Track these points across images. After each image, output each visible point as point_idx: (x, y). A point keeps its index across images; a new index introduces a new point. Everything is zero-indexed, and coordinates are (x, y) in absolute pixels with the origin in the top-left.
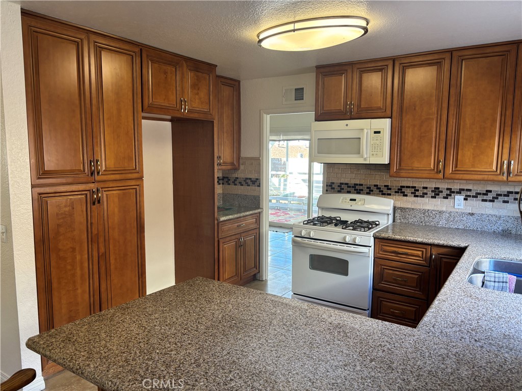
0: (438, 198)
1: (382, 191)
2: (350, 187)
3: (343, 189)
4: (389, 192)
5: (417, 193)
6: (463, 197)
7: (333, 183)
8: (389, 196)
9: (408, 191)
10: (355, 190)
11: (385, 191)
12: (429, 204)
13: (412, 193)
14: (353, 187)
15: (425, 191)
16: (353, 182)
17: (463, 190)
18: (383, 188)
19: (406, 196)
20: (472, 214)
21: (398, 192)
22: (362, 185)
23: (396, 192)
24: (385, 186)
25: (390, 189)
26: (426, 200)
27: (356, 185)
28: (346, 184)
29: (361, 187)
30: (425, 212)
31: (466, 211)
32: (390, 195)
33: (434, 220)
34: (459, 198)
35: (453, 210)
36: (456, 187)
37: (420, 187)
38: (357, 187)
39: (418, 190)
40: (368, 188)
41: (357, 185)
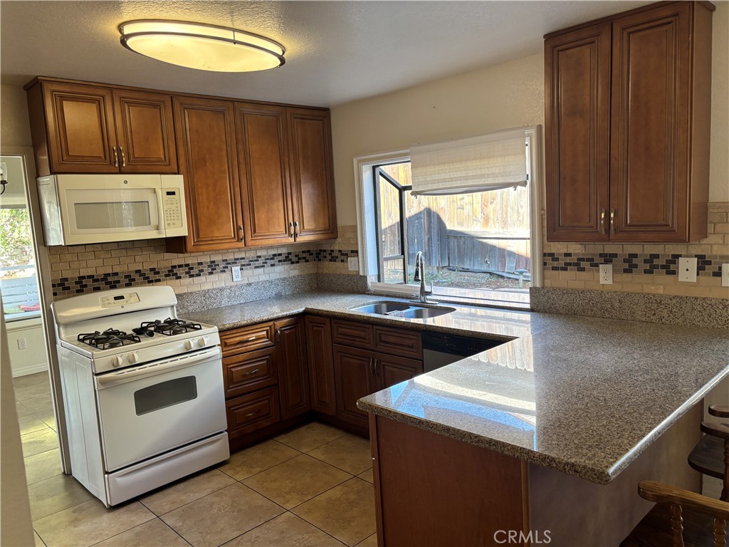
0: (216, 273)
1: (148, 277)
2: (97, 280)
3: (86, 286)
4: (157, 277)
5: (192, 272)
6: (239, 267)
7: (66, 279)
8: (158, 283)
9: (180, 272)
10: (107, 283)
11: (152, 277)
12: (207, 283)
13: (186, 273)
14: (102, 280)
15: (201, 267)
16: (101, 272)
17: (237, 259)
18: (148, 274)
19: (180, 278)
20: (250, 285)
21: (169, 275)
22: (117, 274)
23: (166, 276)
24: (151, 270)
25: (158, 273)
26: (202, 278)
27: (107, 275)
28: (90, 277)
29: (116, 278)
30: (205, 294)
31: (243, 282)
32: (159, 280)
33: (216, 301)
34: (236, 269)
35: (232, 284)
36: (230, 257)
37: (195, 264)
38: (110, 279)
39: (192, 268)
40: (126, 277)
41: (109, 275)
